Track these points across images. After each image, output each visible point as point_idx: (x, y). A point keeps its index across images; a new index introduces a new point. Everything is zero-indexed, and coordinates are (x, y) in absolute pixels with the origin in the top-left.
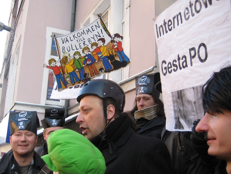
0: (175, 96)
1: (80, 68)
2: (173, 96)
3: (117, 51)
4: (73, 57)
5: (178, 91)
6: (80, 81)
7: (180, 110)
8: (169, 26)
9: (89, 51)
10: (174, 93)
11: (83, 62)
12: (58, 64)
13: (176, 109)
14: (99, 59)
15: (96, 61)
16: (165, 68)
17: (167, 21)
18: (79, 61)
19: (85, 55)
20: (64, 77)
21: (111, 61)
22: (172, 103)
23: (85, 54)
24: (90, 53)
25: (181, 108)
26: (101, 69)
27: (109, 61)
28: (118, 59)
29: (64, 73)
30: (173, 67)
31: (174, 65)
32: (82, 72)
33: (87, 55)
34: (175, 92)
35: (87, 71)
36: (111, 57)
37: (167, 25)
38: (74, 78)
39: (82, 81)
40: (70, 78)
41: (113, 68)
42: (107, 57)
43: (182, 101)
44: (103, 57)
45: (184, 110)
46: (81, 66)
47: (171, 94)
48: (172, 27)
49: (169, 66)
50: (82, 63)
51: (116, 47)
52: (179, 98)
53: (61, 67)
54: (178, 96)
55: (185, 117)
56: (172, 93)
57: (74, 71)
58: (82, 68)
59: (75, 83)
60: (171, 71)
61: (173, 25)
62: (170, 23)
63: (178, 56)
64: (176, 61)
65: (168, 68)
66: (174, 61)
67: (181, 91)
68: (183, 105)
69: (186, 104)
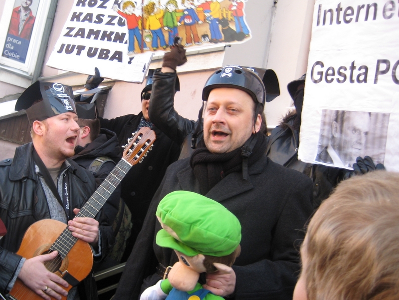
0: (330, 116)
1: (171, 25)
2: (325, 116)
3: (235, 15)
4: (164, 7)
5: (337, 112)
6: (167, 46)
7: (333, 137)
8: (345, 15)
9: (192, 4)
10: (328, 112)
11: (179, 18)
12: (138, 13)
13: (325, 133)
14: (205, 20)
15: (200, 22)
16: (321, 73)
17: (344, 7)
18: (172, 16)
19: (184, 8)
20: (142, 35)
21: (222, 27)
22: (319, 124)
23: (185, 6)
24: (193, 7)
25: (337, 135)
26: (204, 36)
27: (220, 26)
28: (233, 27)
29: (143, 28)
30: (337, 76)
31: (340, 74)
32: (173, 33)
33: (187, 10)
34: (331, 111)
35: (182, 34)
36: (224, 22)
37: (342, 13)
38: (159, 41)
39: (171, 48)
40: (153, 38)
41: (223, 39)
42: (218, 20)
43: (342, 126)
44: (212, 18)
45: (341, 139)
46: (174, 23)
47: (321, 112)
48: (351, 19)
49: (330, 72)
50: (177, 19)
51: (234, 8)
52: (336, 120)
53: (142, 18)
54: (335, 117)
55: (340, 148)
56: (325, 111)
57: (161, 30)
58: (175, 27)
59: (157, 48)
60: (332, 80)
61: (354, 17)
62: (349, 12)
63: (353, 63)
64: (345, 69)
65: (327, 75)
66: (341, 68)
67: (343, 112)
68: (341, 131)
69: (349, 132)
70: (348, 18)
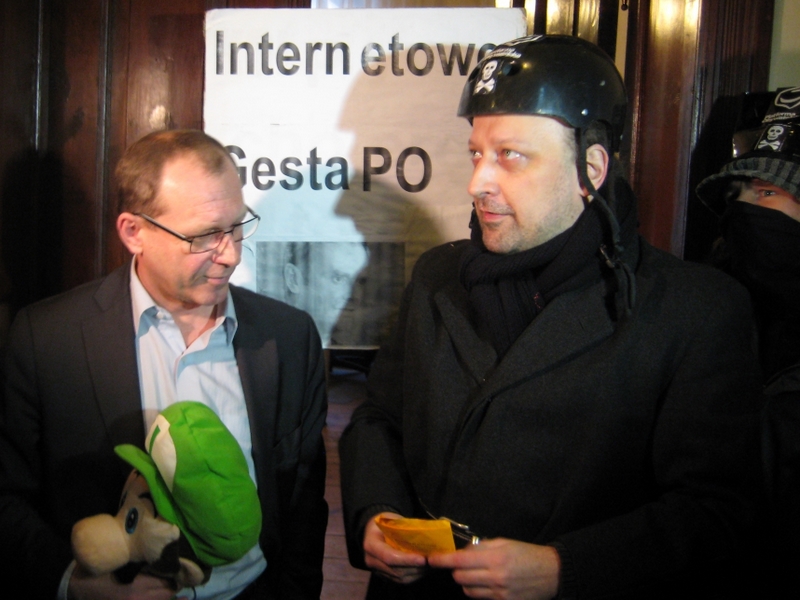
0: (277, 254)
2: (264, 254)
5: (293, 246)
7: (290, 293)
10: (271, 246)
25: (297, 289)
30: (280, 176)
31: (286, 171)
34: (278, 244)
37: (272, 55)
43: (306, 272)
45: (307, 295)
48: (296, 67)
49: (264, 168)
52: (293, 261)
54: (289, 255)
56: (264, 244)
60: (271, 183)
61: (302, 63)
62: (288, 53)
63: (314, 152)
64: (299, 163)
65: (256, 173)
66: (287, 160)
67: (307, 245)
68: (306, 281)
69: (325, 282)
70: (288, 65)
